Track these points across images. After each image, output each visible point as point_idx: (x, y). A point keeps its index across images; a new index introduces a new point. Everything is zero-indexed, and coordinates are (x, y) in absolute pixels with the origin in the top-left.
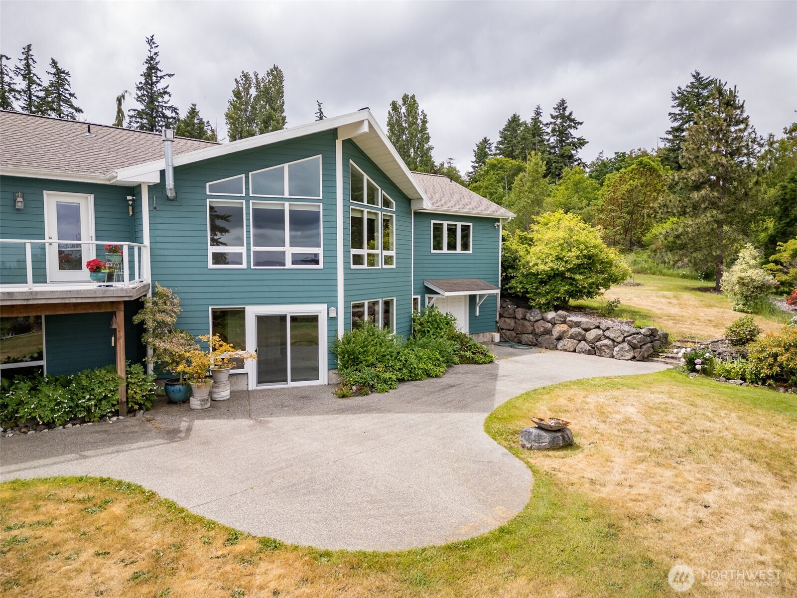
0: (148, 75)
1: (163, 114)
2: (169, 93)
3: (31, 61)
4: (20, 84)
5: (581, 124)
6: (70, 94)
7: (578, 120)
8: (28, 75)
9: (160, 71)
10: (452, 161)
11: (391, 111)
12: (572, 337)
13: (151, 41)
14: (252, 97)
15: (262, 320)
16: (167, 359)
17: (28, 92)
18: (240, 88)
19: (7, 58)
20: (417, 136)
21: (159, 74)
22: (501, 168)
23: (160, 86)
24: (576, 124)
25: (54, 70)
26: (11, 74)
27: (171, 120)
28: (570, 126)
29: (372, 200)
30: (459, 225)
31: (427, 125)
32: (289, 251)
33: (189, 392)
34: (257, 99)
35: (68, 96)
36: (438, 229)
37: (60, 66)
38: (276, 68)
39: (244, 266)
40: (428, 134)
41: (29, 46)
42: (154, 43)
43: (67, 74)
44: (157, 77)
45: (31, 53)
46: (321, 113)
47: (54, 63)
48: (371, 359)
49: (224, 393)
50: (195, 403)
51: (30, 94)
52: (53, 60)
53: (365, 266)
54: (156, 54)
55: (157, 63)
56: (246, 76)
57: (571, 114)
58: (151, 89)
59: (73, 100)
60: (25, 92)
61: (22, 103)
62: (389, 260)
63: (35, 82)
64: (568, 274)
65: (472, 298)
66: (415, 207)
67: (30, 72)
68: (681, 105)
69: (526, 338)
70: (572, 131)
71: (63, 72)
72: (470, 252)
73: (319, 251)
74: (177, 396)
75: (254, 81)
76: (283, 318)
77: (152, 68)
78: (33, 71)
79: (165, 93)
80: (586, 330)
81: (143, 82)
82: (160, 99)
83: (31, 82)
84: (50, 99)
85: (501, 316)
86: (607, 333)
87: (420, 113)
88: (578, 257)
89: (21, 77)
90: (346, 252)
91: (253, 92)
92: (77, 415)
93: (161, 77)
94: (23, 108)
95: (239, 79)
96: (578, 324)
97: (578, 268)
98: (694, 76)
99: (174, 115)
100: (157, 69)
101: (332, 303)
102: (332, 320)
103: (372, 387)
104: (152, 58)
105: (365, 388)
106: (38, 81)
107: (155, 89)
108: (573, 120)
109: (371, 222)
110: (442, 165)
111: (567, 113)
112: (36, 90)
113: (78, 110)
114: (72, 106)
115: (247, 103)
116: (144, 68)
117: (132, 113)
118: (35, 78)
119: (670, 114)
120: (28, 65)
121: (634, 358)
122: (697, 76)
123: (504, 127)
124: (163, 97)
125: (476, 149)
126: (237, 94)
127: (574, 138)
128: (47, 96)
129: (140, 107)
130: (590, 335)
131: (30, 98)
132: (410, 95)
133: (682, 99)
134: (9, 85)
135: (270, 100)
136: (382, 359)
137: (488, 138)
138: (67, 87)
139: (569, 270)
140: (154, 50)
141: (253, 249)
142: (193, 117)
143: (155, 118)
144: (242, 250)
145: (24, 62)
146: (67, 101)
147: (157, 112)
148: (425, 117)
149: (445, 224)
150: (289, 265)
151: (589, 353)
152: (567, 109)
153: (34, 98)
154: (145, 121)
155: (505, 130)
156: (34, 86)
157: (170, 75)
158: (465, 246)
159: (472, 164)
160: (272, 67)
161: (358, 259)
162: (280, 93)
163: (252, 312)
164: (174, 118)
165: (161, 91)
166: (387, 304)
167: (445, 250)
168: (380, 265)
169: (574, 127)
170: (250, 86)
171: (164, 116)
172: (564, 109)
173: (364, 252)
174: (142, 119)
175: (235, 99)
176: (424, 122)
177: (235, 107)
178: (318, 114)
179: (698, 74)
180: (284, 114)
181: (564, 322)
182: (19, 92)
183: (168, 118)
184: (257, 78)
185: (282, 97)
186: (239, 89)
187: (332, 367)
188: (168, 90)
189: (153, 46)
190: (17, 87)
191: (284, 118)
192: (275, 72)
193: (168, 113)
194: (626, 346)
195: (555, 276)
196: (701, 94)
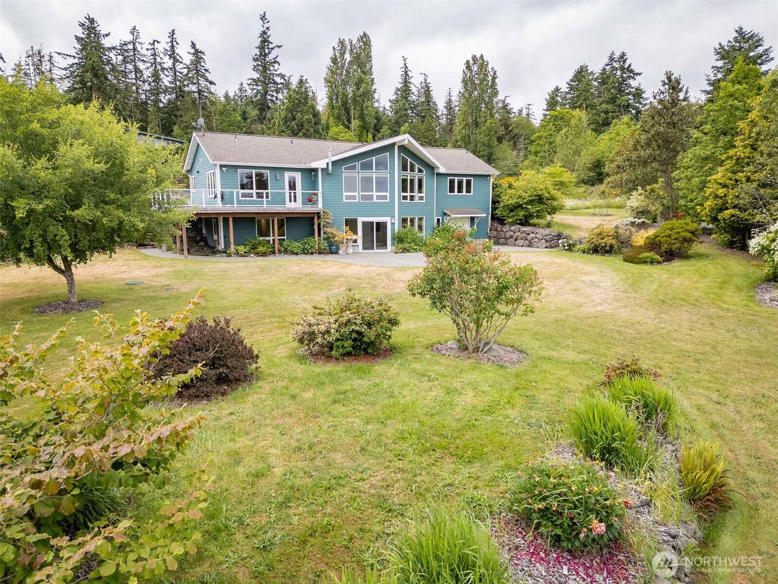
0: (262, 48)
1: (274, 80)
2: (278, 63)
3: (175, 43)
4: (168, 63)
5: (640, 74)
6: (205, 70)
7: (637, 71)
8: (173, 55)
9: (271, 43)
10: (530, 107)
11: (466, 70)
12: (521, 239)
13: (263, 18)
14: (347, 61)
15: (364, 223)
16: (331, 236)
17: (173, 69)
18: (337, 54)
19: (158, 42)
20: (487, 92)
21: (271, 46)
22: (562, 118)
23: (271, 57)
24: (635, 74)
25: (193, 51)
26: (162, 56)
27: (280, 86)
28: (629, 77)
29: (412, 170)
30: (465, 179)
31: (497, 81)
32: (375, 194)
33: (338, 249)
34: (351, 63)
35: (204, 71)
36: (452, 182)
37: (197, 47)
38: (365, 35)
39: (357, 201)
40: (496, 89)
41: (173, 31)
42: (266, 19)
43: (203, 53)
44: (269, 49)
45: (175, 36)
46: (407, 67)
47: (193, 45)
48: (409, 240)
49: (350, 251)
50: (340, 252)
51: (175, 72)
52: (192, 43)
53: (408, 201)
54: (267, 28)
55: (269, 37)
56: (342, 43)
57: (630, 65)
58: (265, 60)
59: (207, 74)
60: (171, 69)
61: (170, 79)
62: (421, 198)
63: (178, 61)
64: (524, 206)
65: (472, 219)
66: (436, 171)
67: (174, 53)
68: (723, 58)
69: (501, 241)
70: (631, 82)
71: (200, 52)
72: (472, 194)
73: (388, 194)
74: (334, 251)
75: (349, 47)
76: (372, 223)
77: (265, 40)
78: (177, 51)
79: (275, 62)
80: (528, 234)
81: (258, 54)
82: (272, 68)
83: (176, 61)
84: (191, 75)
85: (491, 230)
86: (537, 235)
87: (490, 70)
88: (530, 196)
89: (168, 57)
90: (399, 195)
91: (348, 57)
92: (305, 252)
93: (272, 49)
94: (170, 82)
95: (336, 46)
96: (524, 232)
97: (531, 202)
98: (736, 31)
99: (282, 81)
100: (269, 42)
101: (393, 217)
102: (393, 224)
103: (408, 250)
104: (264, 33)
105: (405, 250)
106: (180, 60)
107: (267, 59)
108: (632, 71)
109: (412, 181)
110: (521, 111)
111: (626, 66)
112: (179, 67)
113: (211, 83)
114: (207, 80)
115: (342, 67)
116: (258, 42)
117: (250, 81)
118: (178, 57)
119: (713, 67)
120: (173, 47)
121: (546, 247)
122: (740, 31)
123: (571, 78)
124: (274, 66)
125: (548, 97)
126: (334, 60)
127: (632, 88)
128: (188, 72)
129: (256, 75)
130: (529, 237)
131: (175, 74)
132: (478, 56)
133: (724, 54)
134: (160, 64)
135: (361, 65)
136: (414, 241)
137: (559, 87)
138: (203, 64)
139: (525, 203)
140: (266, 26)
141: (361, 193)
142: (301, 87)
143: (268, 84)
144: (356, 194)
145: (170, 44)
146: (203, 76)
147: (269, 79)
148: (495, 74)
149: (456, 179)
150: (375, 200)
151: (528, 246)
152: (627, 61)
153: (178, 74)
154: (260, 88)
155: (571, 81)
156: (177, 64)
157: (279, 47)
158: (468, 191)
159: (544, 112)
160: (362, 34)
161: (405, 198)
162: (369, 57)
163: (360, 220)
164: (283, 84)
165: (273, 61)
166: (420, 219)
167: (456, 193)
168: (416, 200)
169: (633, 78)
170: (344, 52)
171: (275, 83)
172: (625, 61)
173: (408, 194)
174: (257, 85)
175: (332, 64)
176: (494, 78)
177: (332, 72)
178: (403, 69)
179: (741, 29)
180: (373, 76)
181: (519, 231)
182: (167, 69)
183: (277, 84)
184: (351, 45)
185: (371, 61)
186: (336, 56)
187: (393, 244)
188: (278, 60)
189: (265, 22)
190: (166, 66)
191: (373, 80)
192: (364, 39)
193: (278, 80)
194: (543, 241)
195: (518, 206)
196: (743, 47)
